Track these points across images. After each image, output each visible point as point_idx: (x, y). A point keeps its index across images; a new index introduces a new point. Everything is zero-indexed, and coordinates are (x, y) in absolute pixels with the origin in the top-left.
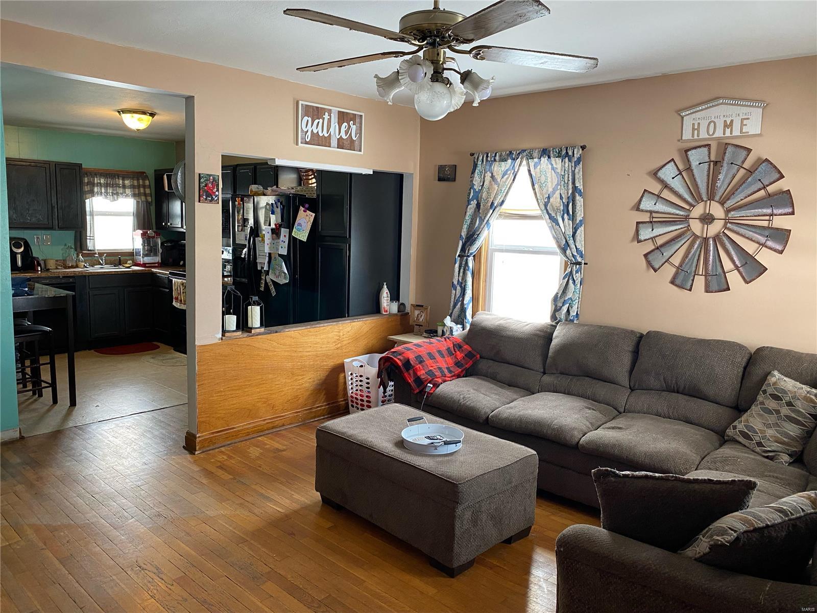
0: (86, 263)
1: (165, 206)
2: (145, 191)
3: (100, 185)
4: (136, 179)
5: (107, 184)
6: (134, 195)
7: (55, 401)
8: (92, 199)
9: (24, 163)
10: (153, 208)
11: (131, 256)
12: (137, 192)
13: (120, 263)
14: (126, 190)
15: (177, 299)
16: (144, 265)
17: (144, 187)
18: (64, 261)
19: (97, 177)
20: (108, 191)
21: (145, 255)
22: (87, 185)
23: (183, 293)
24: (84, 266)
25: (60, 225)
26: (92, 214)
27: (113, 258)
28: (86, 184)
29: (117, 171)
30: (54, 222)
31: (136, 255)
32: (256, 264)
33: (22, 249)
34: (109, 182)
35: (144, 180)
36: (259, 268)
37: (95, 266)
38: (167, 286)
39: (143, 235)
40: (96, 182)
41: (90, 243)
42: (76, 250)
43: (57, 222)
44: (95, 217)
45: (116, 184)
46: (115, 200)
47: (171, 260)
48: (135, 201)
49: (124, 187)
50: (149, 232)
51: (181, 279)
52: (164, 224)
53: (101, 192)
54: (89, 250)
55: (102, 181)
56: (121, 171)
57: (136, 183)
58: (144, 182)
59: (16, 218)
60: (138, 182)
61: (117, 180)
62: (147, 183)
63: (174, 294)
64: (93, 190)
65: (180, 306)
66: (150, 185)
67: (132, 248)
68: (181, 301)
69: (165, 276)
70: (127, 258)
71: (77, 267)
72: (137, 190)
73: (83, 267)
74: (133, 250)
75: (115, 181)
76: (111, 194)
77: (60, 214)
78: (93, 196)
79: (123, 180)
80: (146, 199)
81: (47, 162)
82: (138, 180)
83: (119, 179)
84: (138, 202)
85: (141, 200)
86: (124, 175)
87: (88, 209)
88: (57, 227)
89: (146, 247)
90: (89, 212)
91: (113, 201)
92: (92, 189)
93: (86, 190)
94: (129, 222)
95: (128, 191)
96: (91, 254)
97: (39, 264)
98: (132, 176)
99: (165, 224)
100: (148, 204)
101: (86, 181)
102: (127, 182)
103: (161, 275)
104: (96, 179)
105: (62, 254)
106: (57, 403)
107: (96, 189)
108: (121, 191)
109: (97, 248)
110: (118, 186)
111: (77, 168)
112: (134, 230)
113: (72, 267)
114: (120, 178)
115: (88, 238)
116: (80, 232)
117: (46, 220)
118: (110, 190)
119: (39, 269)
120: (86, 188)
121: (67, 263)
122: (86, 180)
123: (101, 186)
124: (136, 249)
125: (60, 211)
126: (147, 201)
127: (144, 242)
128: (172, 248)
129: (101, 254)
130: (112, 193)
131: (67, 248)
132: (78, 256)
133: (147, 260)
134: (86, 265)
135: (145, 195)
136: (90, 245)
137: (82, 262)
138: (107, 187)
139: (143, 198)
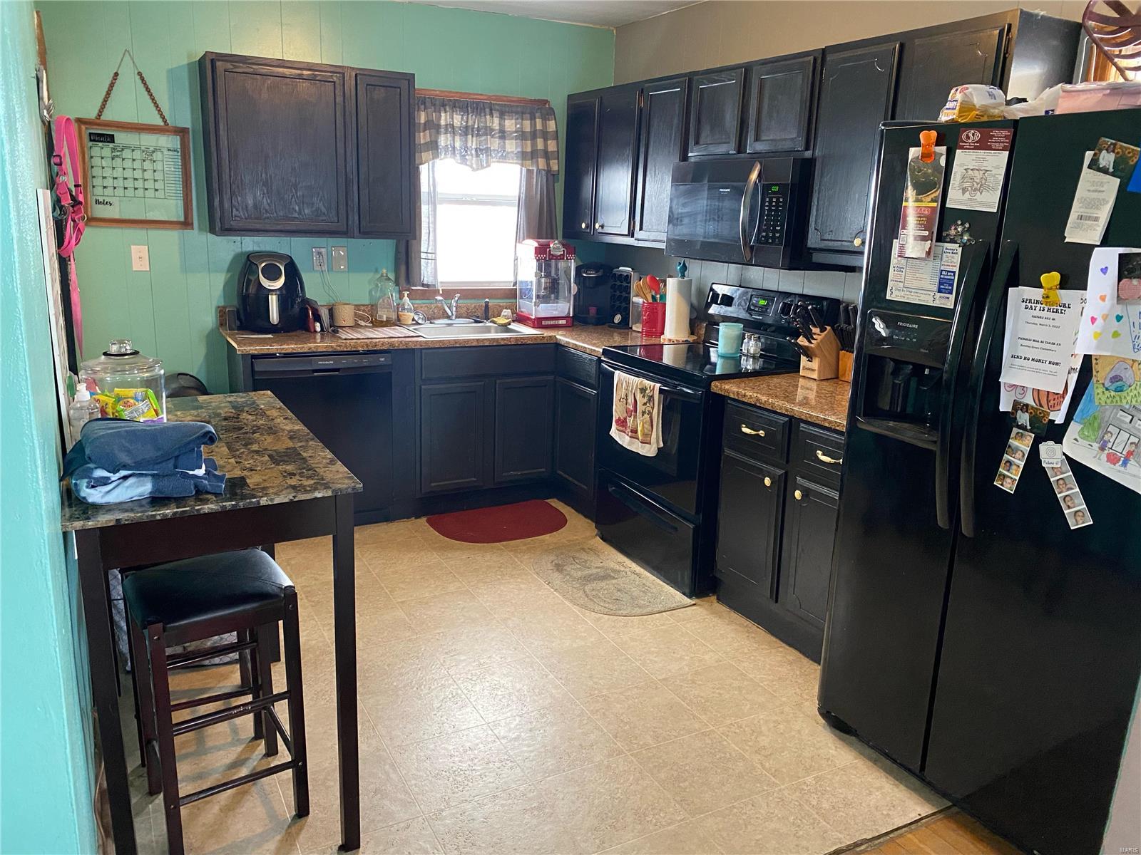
0: (416, 313)
1: (588, 182)
2: (546, 145)
3: (451, 128)
4: (528, 116)
5: (467, 127)
6: (524, 156)
7: (302, 809)
8: (433, 164)
9: (287, 72)
10: (560, 188)
11: (507, 297)
12: (529, 149)
13: (486, 314)
14: (507, 142)
15: (622, 423)
16: (538, 323)
17: (545, 135)
18: (373, 308)
19: (446, 112)
20: (469, 144)
21: (543, 299)
22: (424, 131)
23: (643, 413)
24: (413, 320)
25: (363, 223)
26: (433, 202)
27: (472, 303)
28: (422, 127)
29: (489, 97)
30: (350, 217)
31: (521, 298)
32: (993, 387)
33: (282, 281)
34: (470, 123)
35: (545, 119)
36: (1005, 406)
37: (436, 322)
38: (592, 381)
39: (540, 251)
40: (443, 122)
41: (427, 267)
42: (397, 283)
43: (356, 218)
44: (439, 207)
45: (486, 127)
46: (483, 167)
47: (593, 311)
48: (524, 170)
49: (503, 135)
50: (551, 246)
51: (638, 375)
52: (583, 226)
53: (454, 148)
54: (423, 285)
55: (458, 120)
56: (498, 98)
57: (527, 125)
58: (544, 125)
59: (267, 207)
60: (533, 125)
61: (488, 117)
62: (552, 126)
63: (617, 411)
64: (436, 142)
65: (630, 444)
66: (557, 131)
67: (512, 279)
68: (635, 431)
69: (590, 357)
70: (502, 302)
71: (398, 322)
72: (529, 143)
73: (410, 322)
74: (515, 284)
75: (483, 120)
76: (473, 152)
77: (364, 198)
78: (436, 156)
79: (502, 117)
80: (548, 165)
81: (338, 70)
82: (533, 118)
83: (491, 115)
84: (529, 172)
85: (538, 167)
86: (506, 107)
87: (424, 188)
88: (356, 231)
89: (543, 280)
90: (426, 195)
91: (478, 169)
92: (433, 139)
93: (422, 142)
94: (508, 219)
95: (512, 146)
96: (429, 292)
97: (318, 318)
98: (519, 109)
99: (587, 227)
100: (551, 176)
101: (422, 121)
102: (510, 124)
103: (578, 353)
104: (443, 114)
105: (370, 292)
106: (308, 813)
107: (443, 140)
108: (495, 143)
109: (441, 278)
110: (488, 131)
111: (404, 84)
112: (518, 240)
113: (388, 323)
114: (496, 114)
115: (423, 255)
116: (408, 241)
117: (334, 212)
118: (472, 143)
119: (318, 329)
120: (423, 138)
121: (379, 313)
122: (422, 118)
123: (454, 133)
124: (521, 282)
125: (364, 192)
126: (549, 171)
127: (540, 268)
128: (598, 281)
129: (448, 294)
130: (476, 150)
131: (379, 279)
132: (401, 297)
133: (545, 310)
134: (416, 319)
135: (547, 155)
136: (426, 273)
137: (410, 310)
138: (466, 135)
139: (542, 163)
